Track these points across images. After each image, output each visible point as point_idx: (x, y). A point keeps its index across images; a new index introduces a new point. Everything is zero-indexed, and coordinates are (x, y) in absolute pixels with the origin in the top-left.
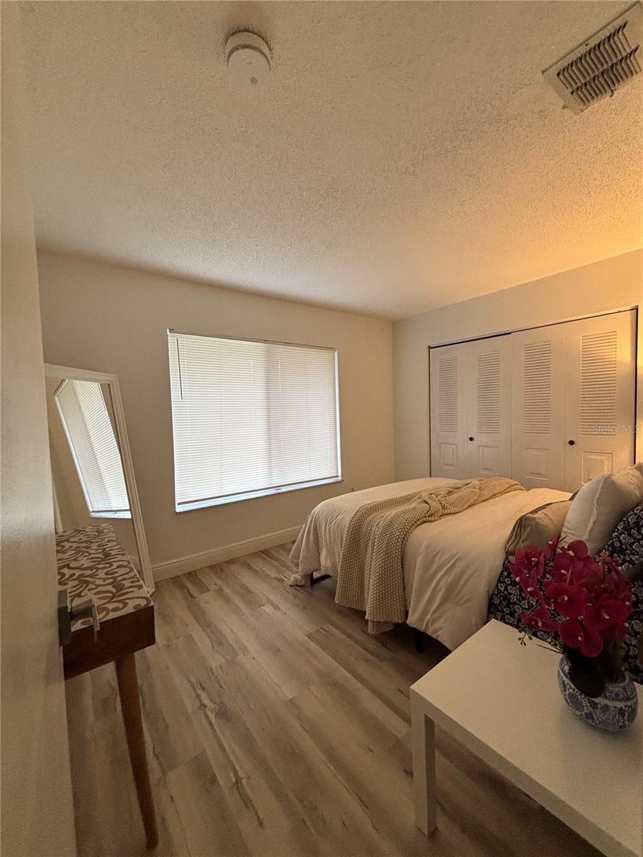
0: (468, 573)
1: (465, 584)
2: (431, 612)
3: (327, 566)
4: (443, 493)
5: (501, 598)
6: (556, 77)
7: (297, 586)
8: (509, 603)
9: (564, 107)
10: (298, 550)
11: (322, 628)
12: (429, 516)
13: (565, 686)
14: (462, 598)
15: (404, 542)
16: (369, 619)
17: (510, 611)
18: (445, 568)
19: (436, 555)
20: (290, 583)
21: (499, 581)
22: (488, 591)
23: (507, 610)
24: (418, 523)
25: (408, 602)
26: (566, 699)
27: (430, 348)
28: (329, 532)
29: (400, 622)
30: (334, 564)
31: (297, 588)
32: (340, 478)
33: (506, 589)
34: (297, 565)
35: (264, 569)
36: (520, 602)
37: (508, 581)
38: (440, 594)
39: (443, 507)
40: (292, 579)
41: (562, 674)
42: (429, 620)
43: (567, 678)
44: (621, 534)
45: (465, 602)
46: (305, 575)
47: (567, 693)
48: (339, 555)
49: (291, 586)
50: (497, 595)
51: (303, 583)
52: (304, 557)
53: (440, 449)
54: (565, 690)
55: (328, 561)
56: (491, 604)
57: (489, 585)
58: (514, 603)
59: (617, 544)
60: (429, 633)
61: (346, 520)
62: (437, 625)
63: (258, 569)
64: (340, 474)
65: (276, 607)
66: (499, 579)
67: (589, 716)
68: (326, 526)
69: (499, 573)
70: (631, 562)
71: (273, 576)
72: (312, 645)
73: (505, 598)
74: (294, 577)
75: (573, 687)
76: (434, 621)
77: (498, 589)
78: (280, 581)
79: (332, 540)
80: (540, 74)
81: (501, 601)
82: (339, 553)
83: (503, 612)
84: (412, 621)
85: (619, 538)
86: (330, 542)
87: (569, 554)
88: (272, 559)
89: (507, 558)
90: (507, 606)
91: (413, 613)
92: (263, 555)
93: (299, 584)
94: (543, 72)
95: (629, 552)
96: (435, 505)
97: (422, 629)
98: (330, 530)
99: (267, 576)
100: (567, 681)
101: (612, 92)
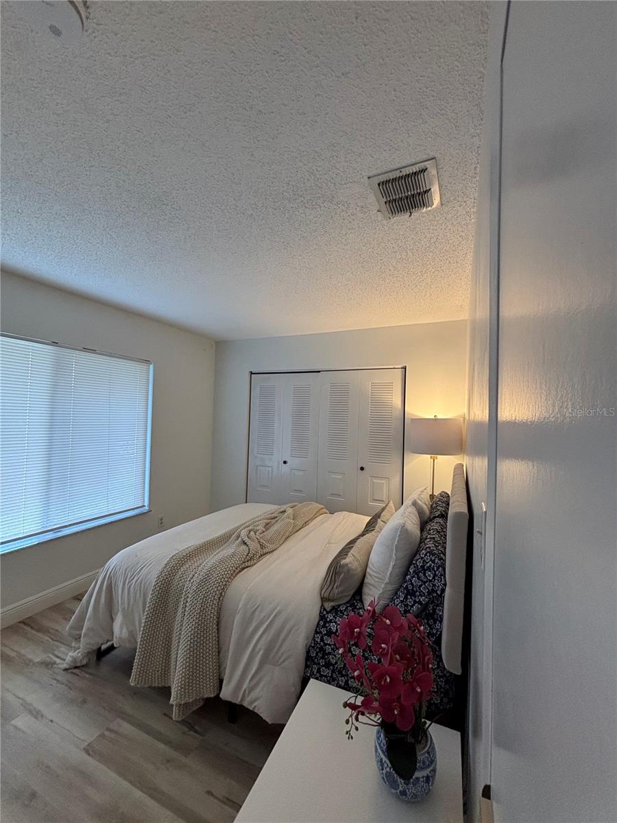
0: (288, 627)
1: (284, 640)
2: (248, 680)
3: (123, 636)
4: (261, 528)
5: (318, 650)
6: (377, 186)
7: (76, 667)
8: (325, 654)
9: (378, 211)
10: (82, 619)
11: (108, 729)
12: (248, 561)
13: (382, 765)
14: (280, 658)
15: (221, 599)
16: (174, 703)
17: (325, 662)
18: (265, 626)
19: (254, 611)
20: (65, 666)
21: (316, 632)
22: (306, 645)
23: (322, 662)
24: (237, 571)
25: (222, 668)
26: (383, 778)
27: (252, 373)
28: (129, 592)
29: (212, 696)
30: (132, 635)
31: (76, 671)
32: (147, 508)
33: (322, 640)
34: (78, 638)
35: (23, 652)
36: (334, 651)
37: (324, 631)
38: (259, 656)
39: (262, 546)
40: (68, 659)
41: (379, 750)
42: (245, 691)
43: (385, 755)
44: (413, 577)
45: (283, 661)
46: (89, 653)
47: (384, 771)
48: (140, 622)
49: (66, 670)
50: (313, 647)
51: (84, 662)
52: (88, 629)
53: (257, 470)
54: (383, 769)
55: (125, 630)
56: (309, 659)
57: (307, 638)
58: (329, 653)
59: (410, 587)
60: (245, 704)
61: (152, 575)
62: (253, 695)
63: (13, 654)
64: (146, 503)
65: (37, 715)
66: (316, 629)
67: (403, 793)
68: (124, 584)
69: (316, 624)
70: (420, 603)
71: (37, 660)
72: (92, 763)
73: (322, 649)
74: (72, 654)
75: (390, 765)
76: (251, 689)
77: (314, 640)
78: (48, 665)
79: (132, 602)
80: (366, 178)
81: (317, 654)
82: (141, 618)
83: (319, 664)
84: (226, 694)
85: (411, 581)
86: (129, 605)
87: (385, 622)
88: (38, 631)
89: (322, 605)
90: (323, 658)
91: (229, 682)
92: (25, 627)
93: (79, 664)
94: (369, 178)
95: (418, 593)
96: (254, 545)
97: (238, 702)
98: (129, 589)
99: (28, 663)
100: (385, 759)
101: (411, 213)
